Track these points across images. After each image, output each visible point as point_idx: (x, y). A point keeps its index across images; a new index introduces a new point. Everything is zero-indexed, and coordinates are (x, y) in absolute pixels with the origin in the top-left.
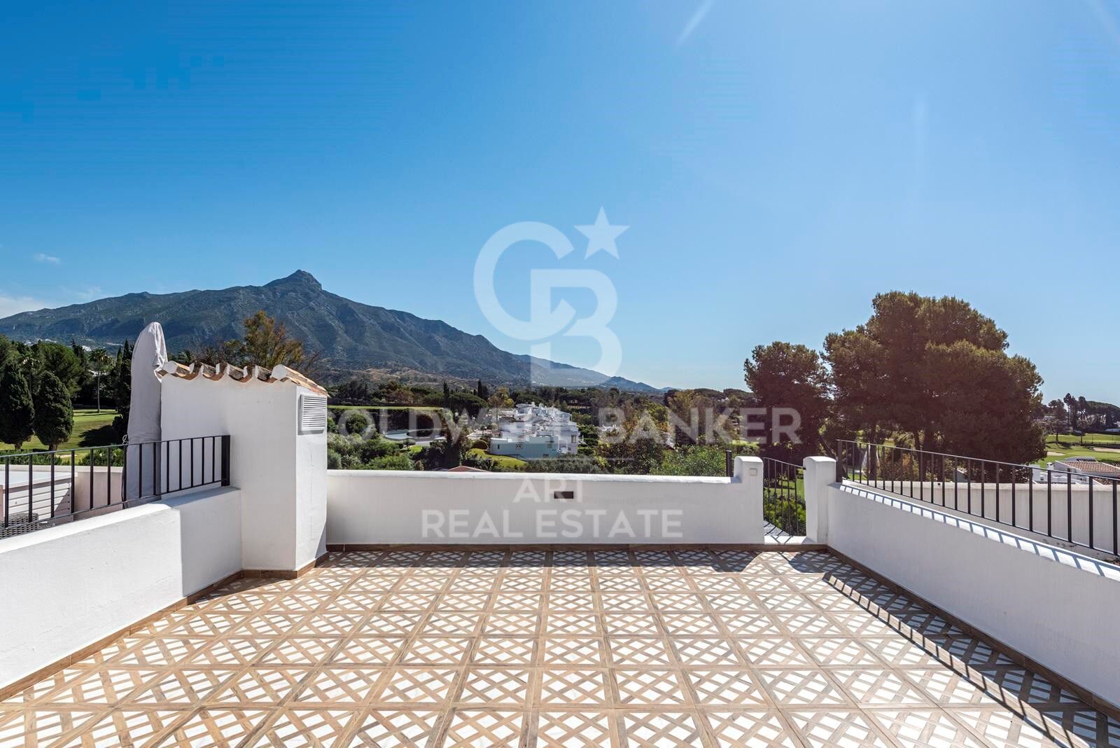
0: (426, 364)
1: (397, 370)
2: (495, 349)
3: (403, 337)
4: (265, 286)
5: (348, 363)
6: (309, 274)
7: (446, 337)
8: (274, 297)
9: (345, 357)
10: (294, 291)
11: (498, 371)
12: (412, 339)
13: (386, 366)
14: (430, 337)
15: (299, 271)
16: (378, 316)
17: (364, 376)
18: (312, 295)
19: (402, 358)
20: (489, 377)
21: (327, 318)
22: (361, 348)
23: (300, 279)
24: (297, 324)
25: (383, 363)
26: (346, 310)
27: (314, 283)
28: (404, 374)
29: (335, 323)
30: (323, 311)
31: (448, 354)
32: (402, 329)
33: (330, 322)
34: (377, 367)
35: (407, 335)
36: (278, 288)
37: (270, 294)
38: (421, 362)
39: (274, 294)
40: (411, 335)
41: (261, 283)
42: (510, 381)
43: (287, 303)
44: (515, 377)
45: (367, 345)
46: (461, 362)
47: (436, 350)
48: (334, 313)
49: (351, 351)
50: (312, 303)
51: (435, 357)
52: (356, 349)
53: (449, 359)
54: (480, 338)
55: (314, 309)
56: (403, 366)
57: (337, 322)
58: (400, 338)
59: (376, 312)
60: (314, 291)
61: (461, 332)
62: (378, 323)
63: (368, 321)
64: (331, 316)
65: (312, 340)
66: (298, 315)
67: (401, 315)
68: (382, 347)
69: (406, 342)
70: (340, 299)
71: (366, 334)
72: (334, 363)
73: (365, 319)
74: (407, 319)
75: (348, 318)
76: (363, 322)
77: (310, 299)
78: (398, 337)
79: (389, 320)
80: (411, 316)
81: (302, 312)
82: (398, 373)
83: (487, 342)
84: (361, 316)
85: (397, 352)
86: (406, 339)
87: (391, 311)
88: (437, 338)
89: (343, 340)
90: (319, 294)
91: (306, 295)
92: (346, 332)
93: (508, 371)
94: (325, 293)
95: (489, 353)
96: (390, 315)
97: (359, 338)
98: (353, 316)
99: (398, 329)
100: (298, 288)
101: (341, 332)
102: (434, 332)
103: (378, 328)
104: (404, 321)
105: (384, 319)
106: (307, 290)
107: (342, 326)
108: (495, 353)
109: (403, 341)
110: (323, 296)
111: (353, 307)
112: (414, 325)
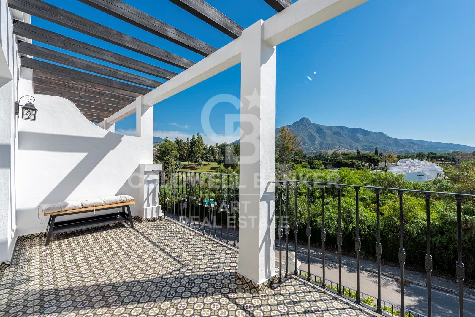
0: (352, 147)
1: (340, 150)
2: (389, 138)
3: (342, 136)
5: (320, 148)
6: (307, 118)
7: (362, 134)
9: (319, 146)
10: (302, 124)
11: (390, 148)
12: (346, 136)
13: (335, 148)
14: (355, 135)
15: (303, 117)
16: (332, 129)
17: (325, 152)
18: (307, 125)
19: (342, 144)
20: (385, 150)
21: (312, 133)
22: (325, 142)
23: (304, 122)
24: (302, 136)
25: (334, 147)
26: (319, 129)
27: (308, 121)
28: (342, 151)
29: (316, 135)
30: (311, 130)
31: (363, 142)
32: (342, 133)
33: (314, 134)
34: (331, 149)
35: (344, 135)
36: (297, 124)
37: (294, 127)
38: (350, 146)
39: (295, 126)
41: (291, 124)
42: (398, 152)
43: (299, 129)
44: (401, 150)
45: (327, 141)
46: (370, 145)
47: (357, 140)
48: (315, 131)
49: (321, 144)
51: (357, 143)
52: (323, 143)
53: (364, 144)
54: (381, 133)
55: (308, 130)
56: (342, 148)
59: (330, 128)
61: (370, 132)
62: (332, 132)
63: (328, 132)
65: (307, 141)
66: (303, 133)
67: (341, 128)
68: (333, 141)
69: (343, 138)
70: (317, 125)
71: (327, 137)
72: (315, 148)
73: (326, 131)
75: (320, 132)
77: (307, 127)
78: (340, 136)
79: (336, 131)
80: (346, 128)
81: (304, 131)
82: (340, 151)
83: (384, 135)
85: (339, 142)
86: (344, 137)
87: (337, 127)
88: (358, 135)
89: (318, 140)
91: (305, 125)
92: (319, 137)
93: (397, 147)
94: (312, 124)
95: (385, 140)
96: (337, 128)
97: (324, 139)
98: (322, 130)
99: (340, 133)
100: (303, 124)
101: (317, 137)
102: (356, 133)
103: (332, 134)
104: (343, 130)
105: (334, 130)
106: (306, 124)
107: (318, 135)
108: (389, 140)
109: (342, 138)
110: (311, 125)
111: (322, 127)
112: (347, 131)
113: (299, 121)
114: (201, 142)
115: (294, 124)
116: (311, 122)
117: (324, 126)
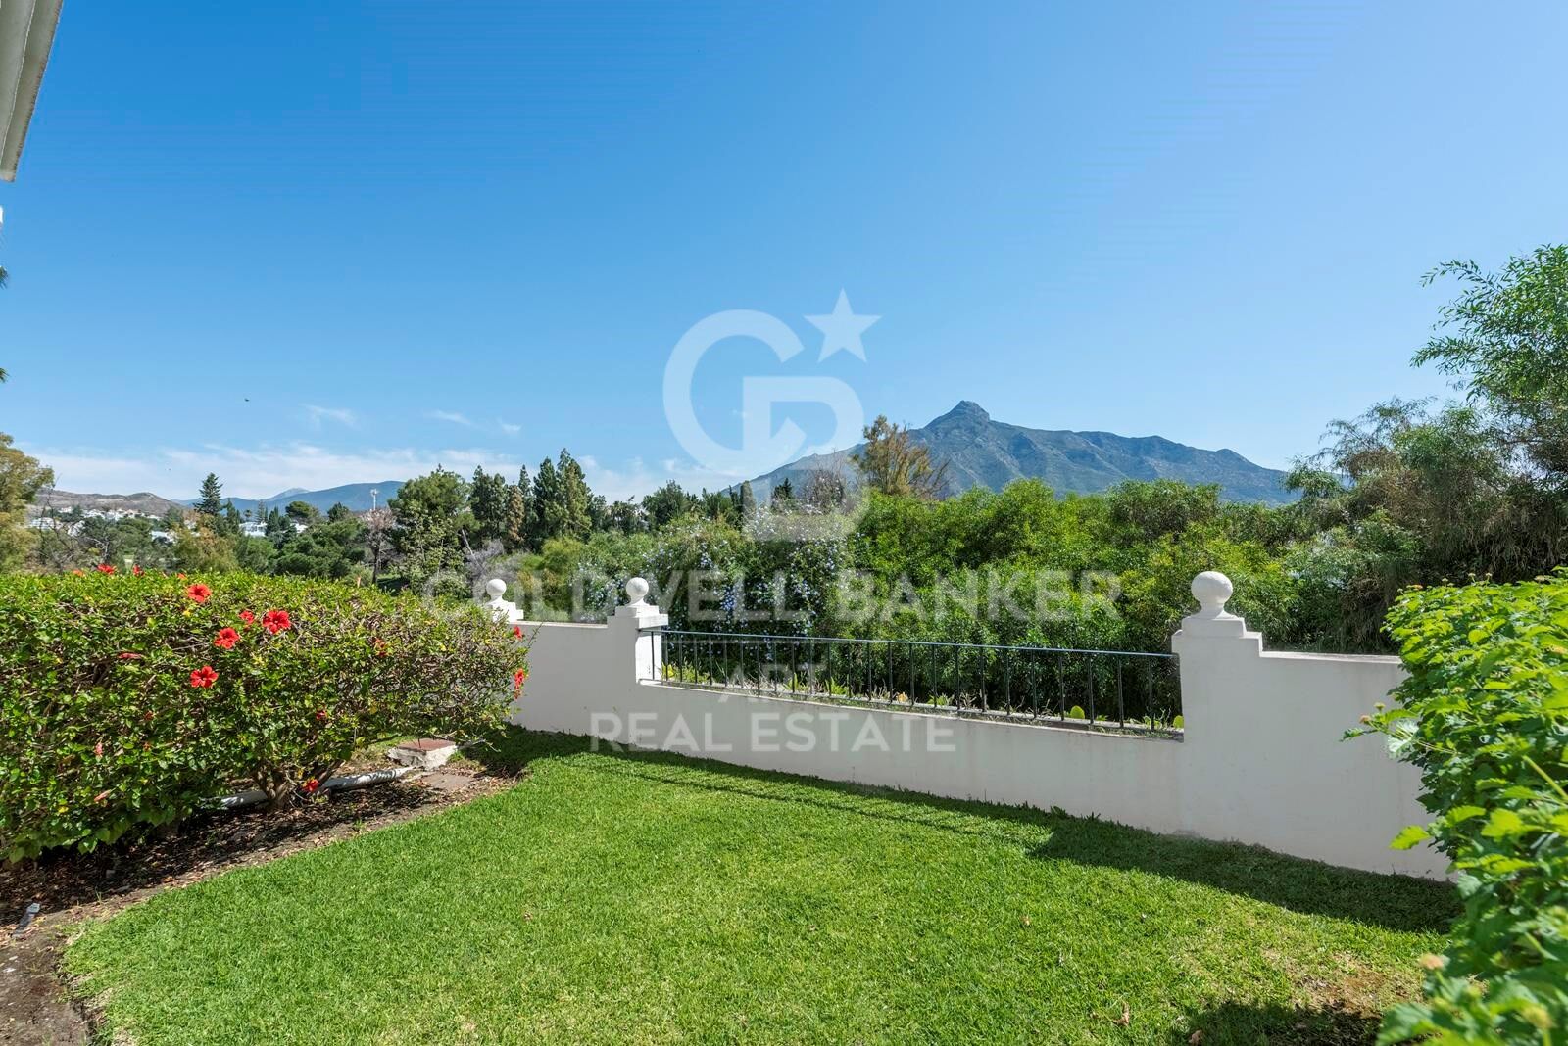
2: (1255, 468)
3: (1099, 467)
4: (926, 427)
6: (975, 404)
7: (1167, 458)
8: (936, 438)
10: (959, 427)
12: (1113, 468)
14: (1141, 462)
15: (963, 402)
16: (1063, 442)
18: (979, 429)
21: (997, 456)
23: (966, 417)
24: (962, 467)
26: (1021, 442)
27: (981, 413)
29: (1008, 461)
30: (992, 447)
32: (1097, 457)
33: (1001, 460)
35: (1106, 464)
36: (940, 426)
37: (933, 437)
39: (937, 434)
40: (1111, 463)
41: (922, 424)
43: (951, 443)
48: (1006, 448)
50: (979, 439)
54: (1226, 454)
55: (981, 446)
57: (1009, 458)
58: (1097, 469)
59: (1059, 438)
60: (980, 424)
61: (1192, 449)
62: (1063, 453)
63: (1050, 452)
64: (1002, 452)
66: (964, 456)
67: (1096, 437)
68: (1069, 485)
69: (1104, 473)
70: (1011, 428)
71: (1047, 469)
73: (1045, 450)
74: (1104, 441)
75: (1024, 451)
76: (1042, 454)
77: (976, 434)
78: (1093, 467)
79: (1078, 447)
80: (1113, 437)
81: (967, 451)
83: (1239, 459)
84: (1039, 446)
86: (1105, 469)
87: (1081, 434)
88: (1152, 462)
90: (986, 427)
91: (973, 431)
92: (1022, 470)
94: (994, 424)
95: (1243, 475)
96: (1079, 439)
97: (1038, 475)
98: (1030, 447)
99: (1093, 458)
100: (962, 423)
101: (1014, 470)
102: (1147, 454)
103: (1064, 458)
104: (1101, 445)
105: (1071, 446)
106: (973, 424)
107: (1016, 462)
108: (1253, 475)
109: (1100, 473)
110: (991, 428)
111: (1028, 436)
112: (1117, 448)
113: (949, 416)
114: (575, 483)
115: (933, 426)
116: (992, 419)
117: (1037, 431)
